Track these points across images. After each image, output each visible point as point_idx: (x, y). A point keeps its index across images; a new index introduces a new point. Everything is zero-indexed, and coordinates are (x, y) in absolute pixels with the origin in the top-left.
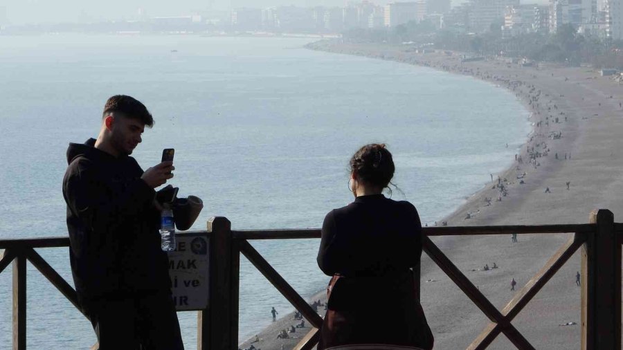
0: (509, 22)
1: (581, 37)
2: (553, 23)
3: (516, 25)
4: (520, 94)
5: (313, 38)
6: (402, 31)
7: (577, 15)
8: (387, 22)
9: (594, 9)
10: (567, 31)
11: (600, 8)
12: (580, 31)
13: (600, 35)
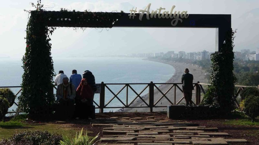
0: (172, 56)
1: (183, 58)
2: (179, 56)
3: (173, 56)
4: (174, 67)
5: (143, 58)
6: (156, 57)
7: (182, 55)
8: (154, 56)
9: (185, 54)
10: (181, 58)
11: (186, 54)
12: (183, 57)
13: (186, 58)
